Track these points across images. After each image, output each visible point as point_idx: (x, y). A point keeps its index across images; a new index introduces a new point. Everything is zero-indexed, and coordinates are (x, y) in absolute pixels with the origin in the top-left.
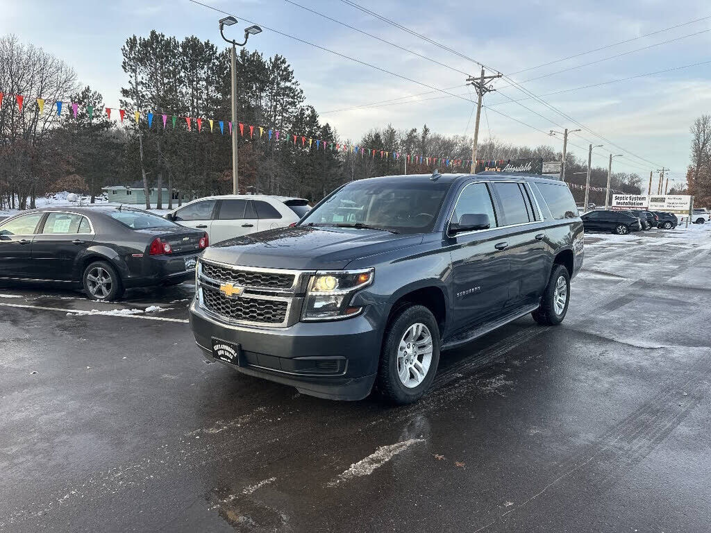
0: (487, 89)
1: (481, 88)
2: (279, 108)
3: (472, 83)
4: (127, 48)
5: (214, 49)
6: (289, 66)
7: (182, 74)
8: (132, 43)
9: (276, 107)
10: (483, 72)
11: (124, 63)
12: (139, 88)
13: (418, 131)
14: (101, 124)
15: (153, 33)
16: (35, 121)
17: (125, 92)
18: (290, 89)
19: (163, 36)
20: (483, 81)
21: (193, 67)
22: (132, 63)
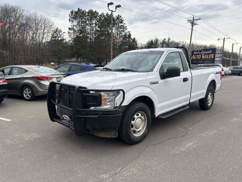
0: (195, 24)
1: (193, 24)
2: (119, 33)
3: (190, 22)
4: (70, 14)
5: (98, 13)
6: (122, 18)
7: (88, 22)
8: (72, 12)
10: (194, 18)
11: (69, 19)
12: (74, 27)
13: (166, 39)
14: (61, 40)
15: (78, 9)
16: (42, 39)
17: (70, 29)
18: (123, 26)
19: (82, 10)
20: (193, 21)
21: (91, 20)
22: (72, 19)
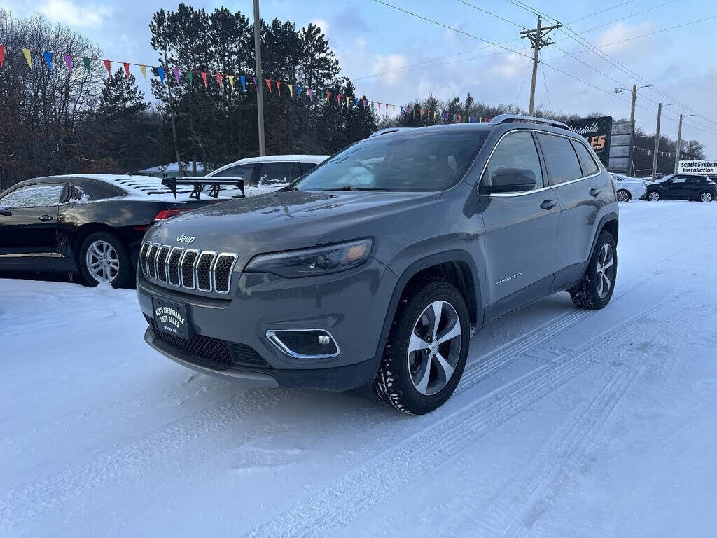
0: (544, 42)
1: (538, 41)
2: (314, 81)
3: (528, 36)
4: (155, 24)
5: (246, 20)
6: (323, 35)
7: (213, 49)
8: (160, 17)
9: (310, 80)
10: (540, 22)
11: (153, 40)
12: (170, 66)
13: (460, 101)
14: (135, 107)
15: (182, 6)
17: (155, 71)
18: (324, 60)
19: (192, 9)
20: (538, 34)
21: (224, 41)
22: (161, 40)
